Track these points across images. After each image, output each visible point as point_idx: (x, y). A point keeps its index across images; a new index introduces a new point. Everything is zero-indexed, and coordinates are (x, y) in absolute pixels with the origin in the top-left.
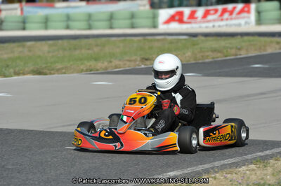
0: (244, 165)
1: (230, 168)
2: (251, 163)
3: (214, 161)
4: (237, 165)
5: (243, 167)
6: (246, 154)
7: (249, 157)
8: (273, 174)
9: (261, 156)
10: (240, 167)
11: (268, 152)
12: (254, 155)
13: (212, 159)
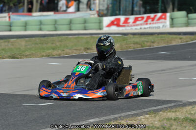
0: (142, 115)
1: (132, 117)
2: (147, 114)
3: (122, 112)
4: (137, 115)
5: (141, 117)
6: (144, 108)
7: (146, 110)
8: (159, 120)
9: (154, 110)
10: (139, 116)
11: (159, 107)
12: (150, 109)
13: (120, 111)
